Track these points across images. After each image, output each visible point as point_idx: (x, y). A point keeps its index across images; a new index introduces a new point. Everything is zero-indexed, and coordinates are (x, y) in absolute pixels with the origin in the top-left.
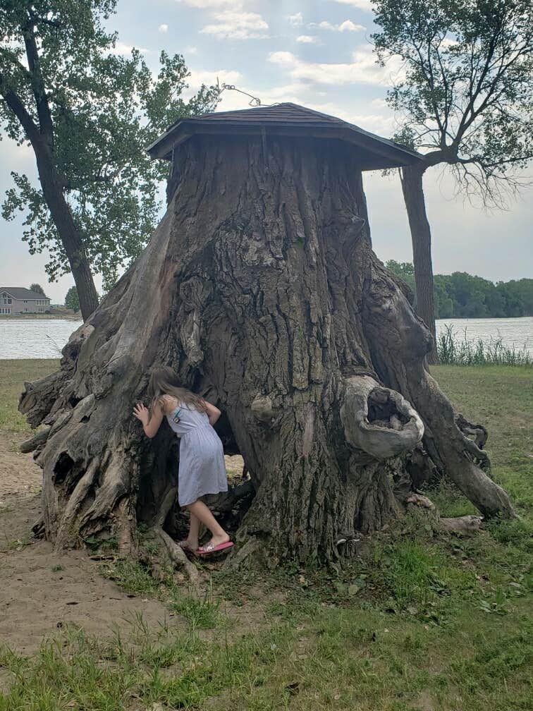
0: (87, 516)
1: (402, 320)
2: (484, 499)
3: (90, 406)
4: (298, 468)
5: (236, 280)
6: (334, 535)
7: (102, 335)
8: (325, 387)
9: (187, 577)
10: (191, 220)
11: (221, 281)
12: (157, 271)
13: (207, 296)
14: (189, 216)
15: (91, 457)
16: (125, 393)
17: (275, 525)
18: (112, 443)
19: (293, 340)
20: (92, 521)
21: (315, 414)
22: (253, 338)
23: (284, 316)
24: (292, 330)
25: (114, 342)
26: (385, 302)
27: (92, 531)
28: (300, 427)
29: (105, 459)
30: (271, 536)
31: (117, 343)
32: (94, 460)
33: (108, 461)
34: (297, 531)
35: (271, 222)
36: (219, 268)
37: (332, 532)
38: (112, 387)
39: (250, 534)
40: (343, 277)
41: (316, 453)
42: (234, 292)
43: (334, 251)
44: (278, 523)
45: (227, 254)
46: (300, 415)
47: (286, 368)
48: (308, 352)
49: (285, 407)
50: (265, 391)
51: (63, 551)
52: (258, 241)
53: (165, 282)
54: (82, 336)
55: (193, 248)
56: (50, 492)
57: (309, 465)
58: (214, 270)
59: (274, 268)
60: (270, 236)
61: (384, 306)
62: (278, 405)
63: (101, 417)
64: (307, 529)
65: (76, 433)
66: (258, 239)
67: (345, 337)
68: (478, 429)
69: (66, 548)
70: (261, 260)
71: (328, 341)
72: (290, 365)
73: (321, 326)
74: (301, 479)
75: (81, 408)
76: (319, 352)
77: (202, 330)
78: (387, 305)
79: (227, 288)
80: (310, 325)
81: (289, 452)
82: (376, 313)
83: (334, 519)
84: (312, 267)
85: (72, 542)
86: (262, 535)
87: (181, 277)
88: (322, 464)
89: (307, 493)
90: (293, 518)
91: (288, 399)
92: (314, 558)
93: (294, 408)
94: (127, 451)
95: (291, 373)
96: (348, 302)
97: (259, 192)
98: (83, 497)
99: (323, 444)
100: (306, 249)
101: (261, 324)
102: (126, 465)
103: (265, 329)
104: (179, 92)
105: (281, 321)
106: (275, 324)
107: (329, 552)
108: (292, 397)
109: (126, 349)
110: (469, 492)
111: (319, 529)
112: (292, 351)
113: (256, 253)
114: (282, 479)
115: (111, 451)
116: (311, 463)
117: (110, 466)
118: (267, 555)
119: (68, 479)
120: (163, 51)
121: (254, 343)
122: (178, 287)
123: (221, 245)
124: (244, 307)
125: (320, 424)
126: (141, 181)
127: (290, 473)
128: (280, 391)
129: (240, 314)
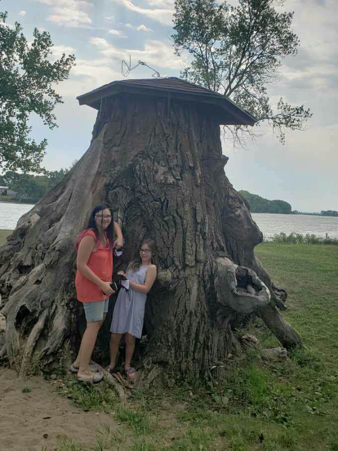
0: (44, 351)
1: (246, 223)
2: (286, 337)
3: (42, 273)
4: (187, 319)
5: (150, 191)
6: (209, 363)
7: (46, 223)
8: (205, 265)
9: (117, 394)
10: (115, 149)
11: (140, 192)
12: (90, 181)
13: (129, 201)
14: (115, 146)
15: (43, 309)
16: (67, 264)
17: (171, 357)
18: (58, 299)
19: (186, 233)
20: (47, 355)
21: (199, 282)
22: (158, 230)
23: (180, 217)
24: (185, 227)
25: (58, 227)
26: (237, 211)
27: (46, 362)
28: (189, 291)
29: (53, 311)
30: (169, 365)
31: (60, 229)
32: (45, 311)
33: (54, 312)
34: (186, 361)
35: (173, 155)
36: (139, 183)
37: (208, 361)
38: (58, 260)
39: (154, 363)
40: (213, 193)
41: (200, 309)
42: (148, 199)
43: (209, 177)
44: (173, 355)
45: (145, 174)
46: (189, 283)
47: (180, 252)
48: (195, 241)
49: (180, 277)
50: (165, 266)
51: (27, 377)
52: (163, 166)
53: (95, 189)
54: (29, 222)
55: (118, 168)
56: (13, 334)
57: (195, 317)
58: (134, 184)
59: (175, 185)
60: (172, 164)
61: (236, 213)
62: (175, 276)
63: (50, 281)
64: (193, 360)
65: (32, 292)
66: (163, 165)
67: (213, 231)
68: (282, 292)
69: (29, 375)
70: (166, 179)
71: (207, 234)
72: (184, 249)
73: (203, 225)
74: (189, 326)
75: (34, 274)
76: (202, 242)
77: (124, 223)
78: (238, 213)
79: (143, 196)
80: (196, 223)
81: (181, 308)
82: (231, 217)
83: (209, 352)
84: (197, 186)
85: (33, 370)
86: (163, 364)
87: (109, 187)
88: (203, 316)
89: (193, 336)
90: (184, 353)
91: (182, 272)
92: (197, 379)
93: (186, 278)
94: (67, 305)
95: (184, 255)
96: (216, 210)
97: (164, 134)
98: (37, 338)
99: (204, 303)
100: (194, 174)
101: (165, 221)
102: (67, 315)
103: (167, 224)
104: (45, 56)
105: (178, 220)
106: (175, 221)
107: (206, 374)
108: (185, 271)
109: (67, 234)
110: (277, 332)
111: (200, 359)
112: (185, 241)
113: (163, 174)
114: (176, 326)
115: (56, 306)
116: (196, 316)
117: (57, 316)
118: (167, 377)
119: (24, 324)
120: (36, 28)
121: (159, 234)
122: (107, 193)
123: (140, 168)
124: (154, 210)
125: (202, 289)
126: (17, 111)
127: (182, 322)
128: (177, 267)
129: (151, 214)
